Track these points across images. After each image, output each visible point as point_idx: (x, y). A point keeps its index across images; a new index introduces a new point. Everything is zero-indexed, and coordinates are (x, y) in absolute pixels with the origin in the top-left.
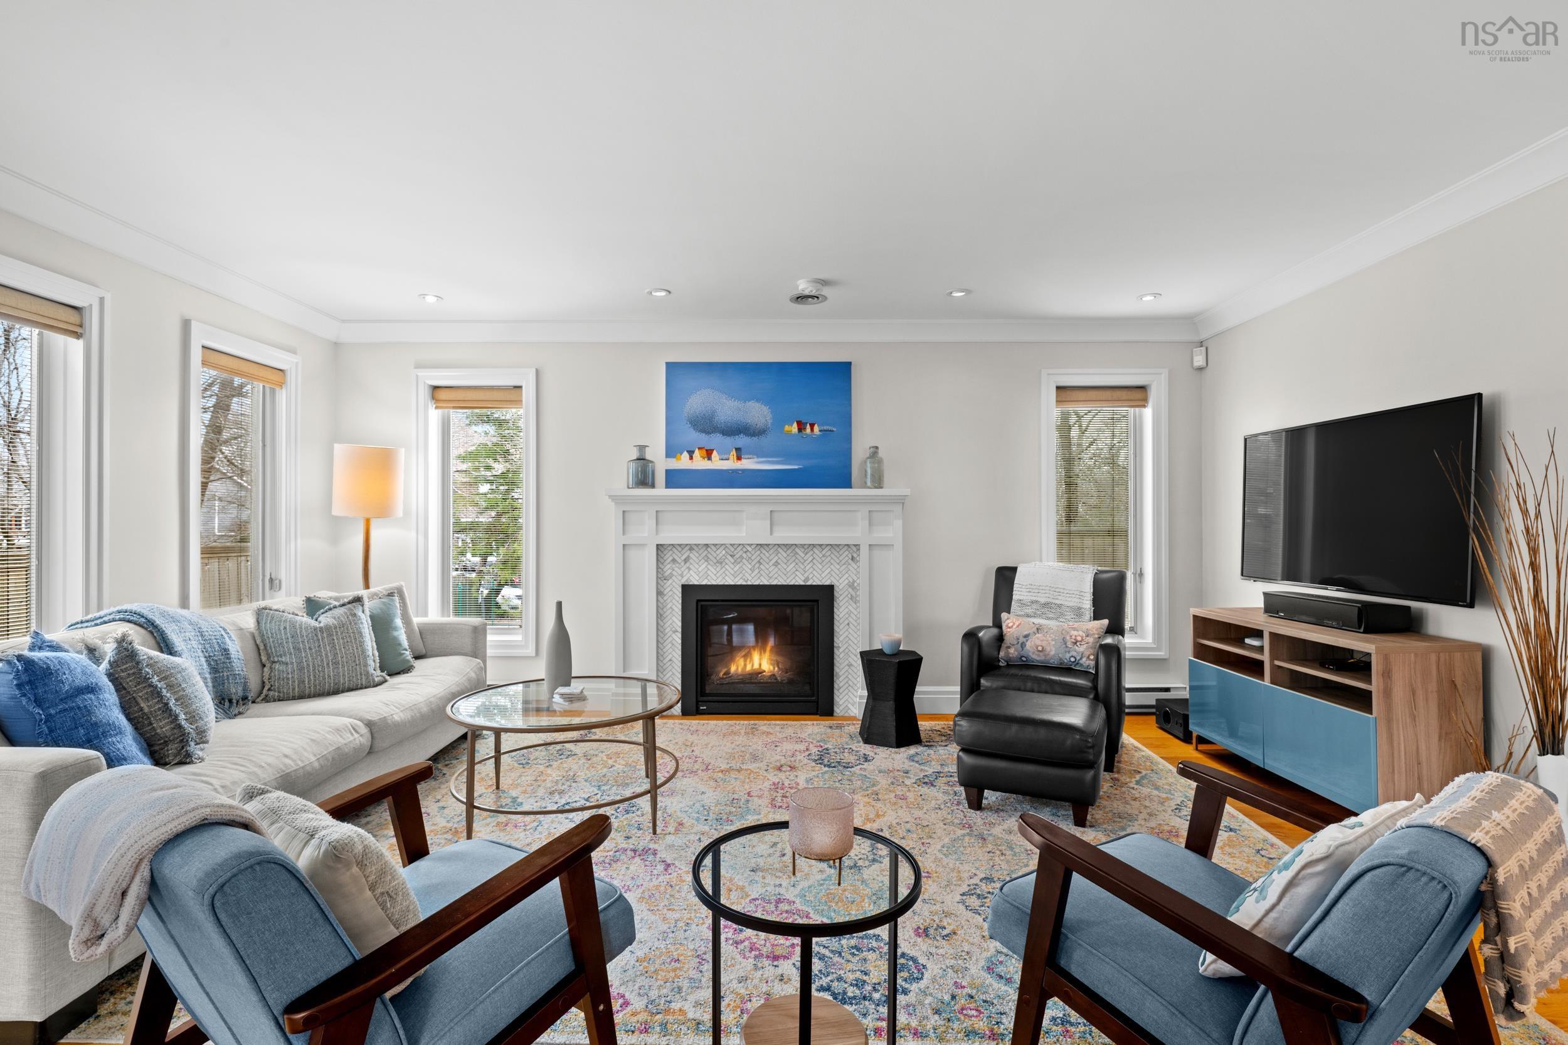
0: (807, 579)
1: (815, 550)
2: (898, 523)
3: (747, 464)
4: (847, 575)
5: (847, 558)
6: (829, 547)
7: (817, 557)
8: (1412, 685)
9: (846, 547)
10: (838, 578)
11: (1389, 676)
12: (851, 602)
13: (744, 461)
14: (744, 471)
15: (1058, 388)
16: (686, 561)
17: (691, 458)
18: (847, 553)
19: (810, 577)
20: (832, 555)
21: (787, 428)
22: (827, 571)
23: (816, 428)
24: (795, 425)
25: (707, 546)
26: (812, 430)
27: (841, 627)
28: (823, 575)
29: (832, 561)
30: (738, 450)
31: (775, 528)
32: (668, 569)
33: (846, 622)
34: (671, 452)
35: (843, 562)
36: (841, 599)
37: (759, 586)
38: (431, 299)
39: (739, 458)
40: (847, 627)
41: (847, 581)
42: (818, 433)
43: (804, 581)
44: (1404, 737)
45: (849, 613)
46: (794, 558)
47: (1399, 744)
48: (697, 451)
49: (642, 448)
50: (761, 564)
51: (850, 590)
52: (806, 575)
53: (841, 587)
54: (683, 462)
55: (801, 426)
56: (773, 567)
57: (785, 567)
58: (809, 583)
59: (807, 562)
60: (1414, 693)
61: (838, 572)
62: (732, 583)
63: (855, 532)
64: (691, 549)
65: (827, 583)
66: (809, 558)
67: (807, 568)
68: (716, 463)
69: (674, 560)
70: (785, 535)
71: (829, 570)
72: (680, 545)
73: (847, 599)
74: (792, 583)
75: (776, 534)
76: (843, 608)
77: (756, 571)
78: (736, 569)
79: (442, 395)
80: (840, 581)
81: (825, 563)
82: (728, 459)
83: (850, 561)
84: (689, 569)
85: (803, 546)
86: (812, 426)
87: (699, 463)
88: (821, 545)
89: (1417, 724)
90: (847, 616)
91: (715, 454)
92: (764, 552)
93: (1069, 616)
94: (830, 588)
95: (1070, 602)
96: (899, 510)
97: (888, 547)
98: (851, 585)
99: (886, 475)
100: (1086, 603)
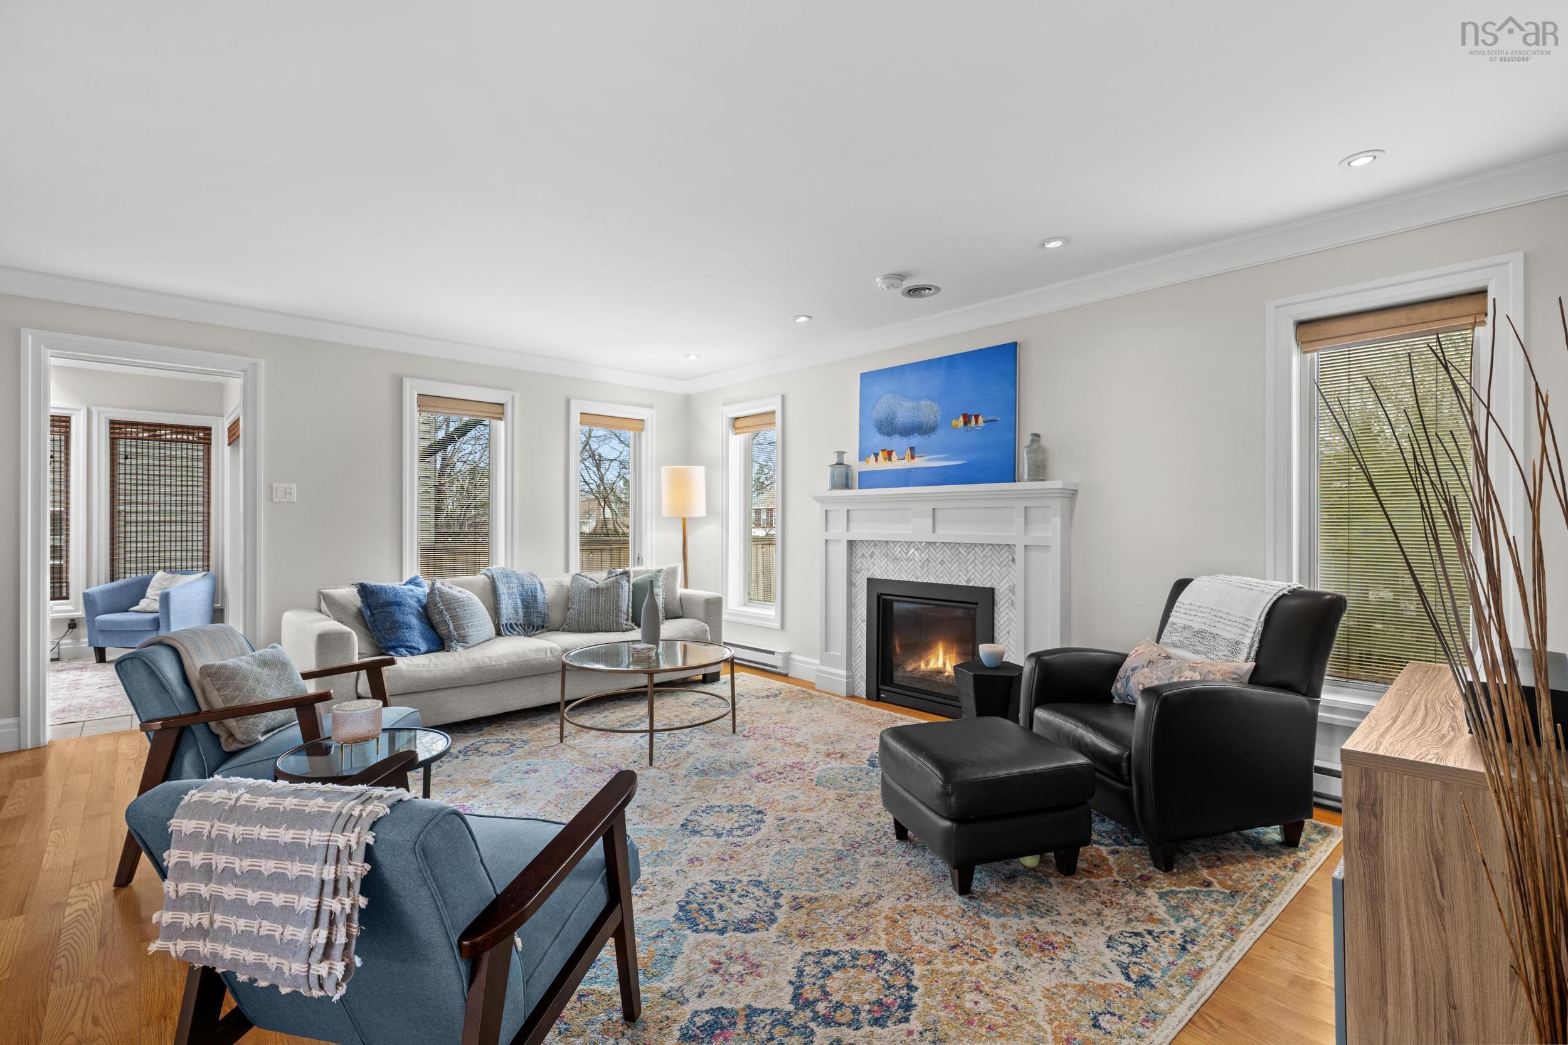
0: (969, 580)
1: (976, 549)
2: (1056, 521)
3: (920, 462)
4: (1007, 578)
5: (1007, 560)
6: (990, 547)
7: (978, 557)
8: (1433, 843)
9: (1007, 548)
10: (998, 580)
11: (1375, 815)
12: (1012, 609)
13: (917, 459)
14: (916, 469)
15: (1301, 324)
16: (872, 556)
17: (876, 460)
18: (1007, 553)
19: (973, 577)
20: (993, 556)
21: (954, 422)
22: (988, 573)
23: (981, 419)
24: (961, 419)
25: (887, 542)
26: (977, 422)
27: (1001, 635)
28: (984, 577)
29: (993, 562)
30: (912, 449)
31: (938, 526)
32: (859, 562)
33: (1007, 630)
34: (862, 457)
35: (1004, 563)
36: (1001, 603)
37: (927, 584)
38: (693, 357)
39: (913, 457)
40: (1007, 635)
41: (1007, 585)
42: (983, 424)
43: (967, 582)
44: (1412, 939)
45: (1010, 620)
46: (957, 558)
47: (1399, 949)
48: (881, 454)
49: (841, 454)
50: (929, 562)
51: (1010, 595)
52: (968, 576)
53: (1001, 591)
54: (871, 465)
55: (967, 420)
56: (939, 566)
57: (950, 565)
58: (971, 584)
59: (970, 562)
60: (1439, 861)
61: (998, 574)
62: (906, 580)
63: (1011, 532)
64: (875, 545)
65: (988, 586)
66: (971, 557)
67: (970, 568)
68: (896, 464)
69: (863, 555)
70: (947, 533)
71: (990, 571)
72: (867, 541)
73: (1007, 604)
74: (955, 583)
75: (939, 532)
76: (1003, 614)
77: (926, 569)
78: (909, 566)
79: (739, 423)
80: (1001, 585)
81: (986, 563)
82: (903, 459)
83: (1011, 563)
84: (874, 564)
85: (966, 545)
86: (977, 417)
87: (883, 465)
88: (982, 545)
89: (1448, 925)
90: (1007, 623)
91: (894, 454)
92: (932, 550)
93: (1223, 651)
94: (991, 591)
95: (1229, 633)
96: (1057, 505)
97: (1045, 548)
98: (1012, 590)
99: (1054, 466)
100: (1249, 637)
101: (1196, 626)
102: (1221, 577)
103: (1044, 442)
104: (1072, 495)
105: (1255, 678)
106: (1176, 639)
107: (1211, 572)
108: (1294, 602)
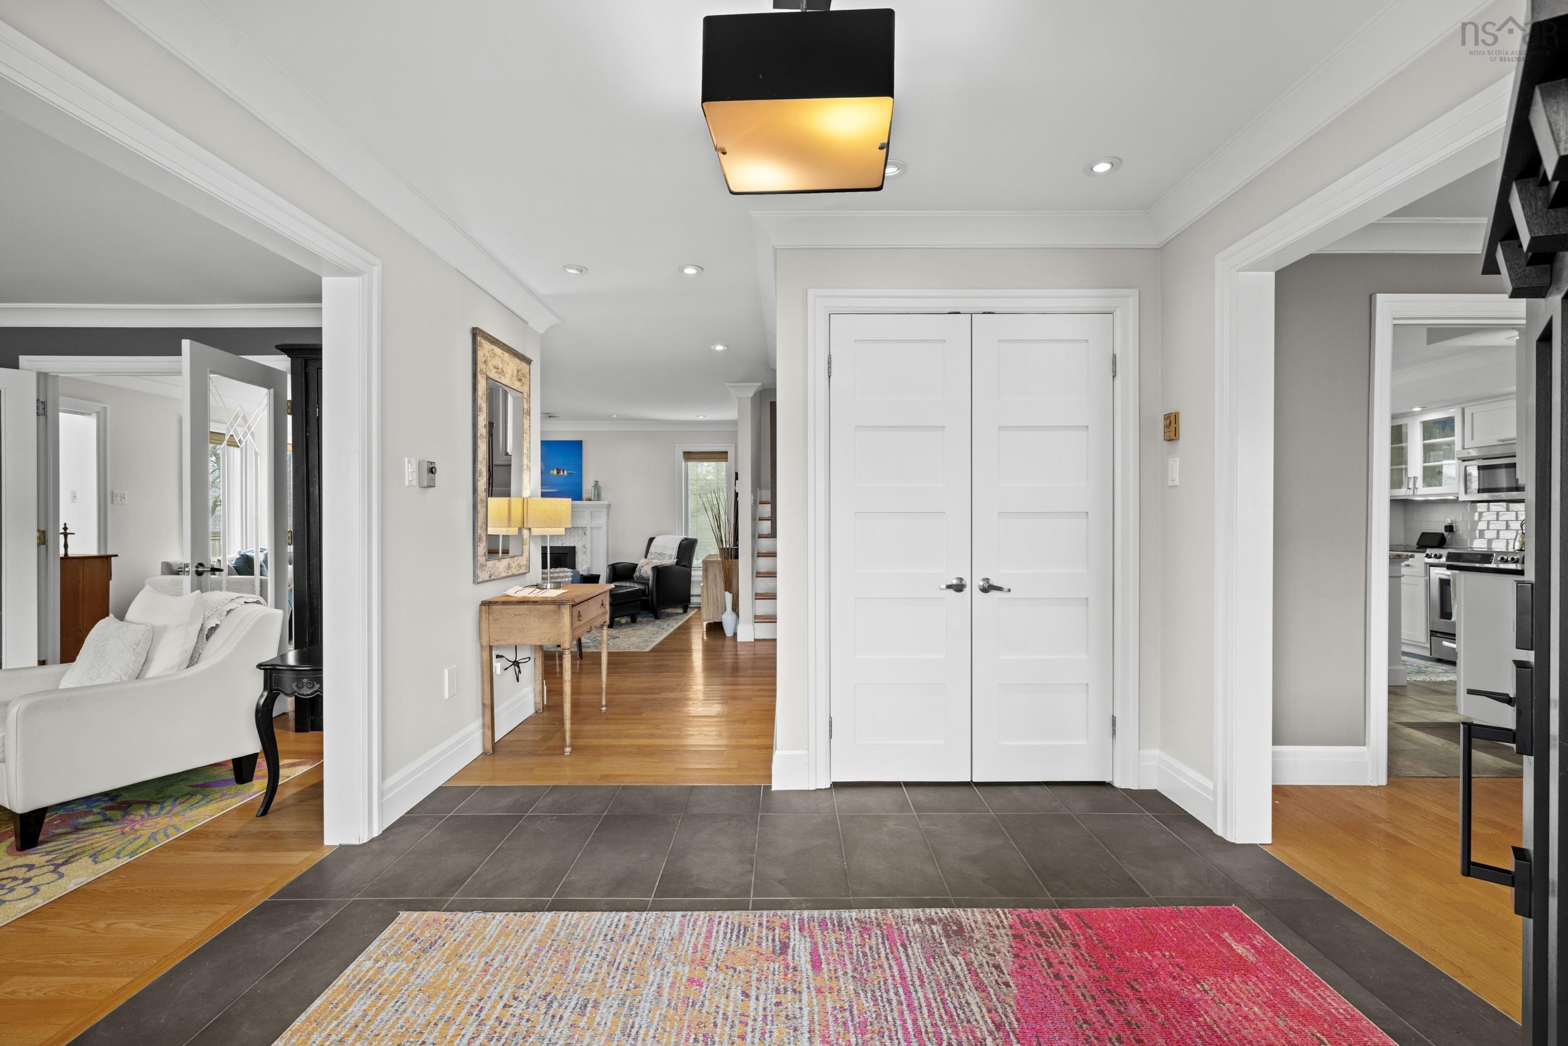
0: (563, 544)
2: (605, 517)
4: (581, 542)
5: (581, 534)
6: (577, 529)
10: (577, 543)
12: (582, 552)
18: (581, 531)
20: (574, 533)
21: (552, 472)
23: (566, 472)
24: (556, 471)
26: (563, 473)
28: (570, 542)
29: (574, 535)
33: (582, 563)
35: (579, 536)
36: (579, 551)
41: (581, 545)
42: (567, 474)
45: (586, 555)
51: (583, 549)
52: (562, 542)
53: (579, 548)
55: (559, 471)
61: (577, 540)
63: (584, 522)
65: (572, 545)
71: (573, 539)
80: (578, 545)
81: (571, 536)
83: (583, 535)
86: (563, 471)
93: (667, 558)
94: (574, 548)
95: (669, 552)
96: (605, 511)
97: (600, 528)
98: (584, 546)
99: (603, 495)
100: (674, 553)
101: (659, 552)
102: (664, 536)
103: (600, 484)
104: (609, 506)
105: (677, 563)
106: (652, 557)
107: (661, 534)
108: (684, 542)
